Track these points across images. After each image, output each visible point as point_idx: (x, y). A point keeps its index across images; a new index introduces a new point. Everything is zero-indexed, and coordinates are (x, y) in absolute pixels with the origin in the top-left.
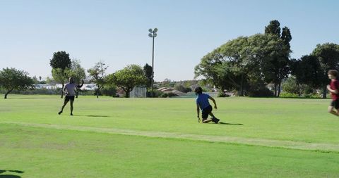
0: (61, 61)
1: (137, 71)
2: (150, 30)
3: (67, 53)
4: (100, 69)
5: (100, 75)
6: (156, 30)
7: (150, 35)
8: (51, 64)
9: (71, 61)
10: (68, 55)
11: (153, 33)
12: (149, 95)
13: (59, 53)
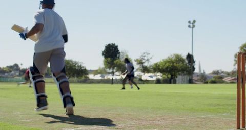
0: (111, 52)
1: (179, 59)
2: (189, 22)
3: (116, 45)
4: (146, 58)
5: (146, 64)
6: (194, 21)
7: (189, 26)
8: (103, 55)
9: (120, 51)
10: (117, 46)
11: (192, 24)
12: (190, 81)
13: (109, 45)
